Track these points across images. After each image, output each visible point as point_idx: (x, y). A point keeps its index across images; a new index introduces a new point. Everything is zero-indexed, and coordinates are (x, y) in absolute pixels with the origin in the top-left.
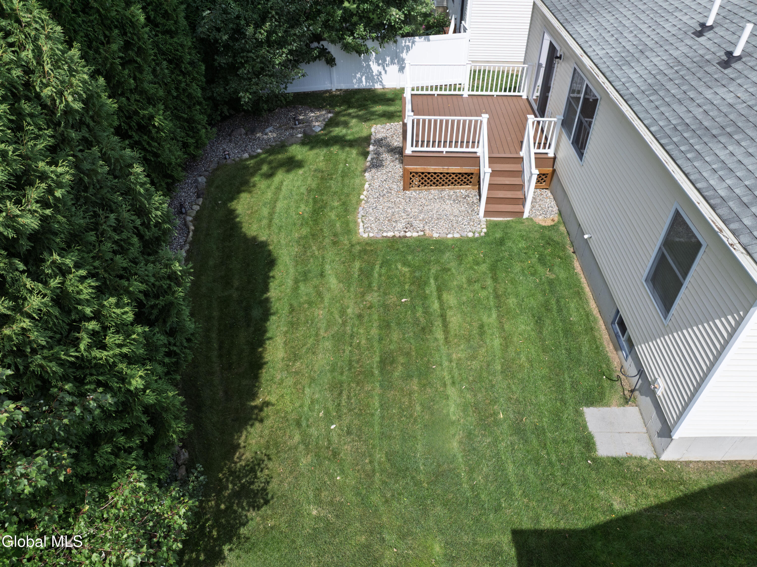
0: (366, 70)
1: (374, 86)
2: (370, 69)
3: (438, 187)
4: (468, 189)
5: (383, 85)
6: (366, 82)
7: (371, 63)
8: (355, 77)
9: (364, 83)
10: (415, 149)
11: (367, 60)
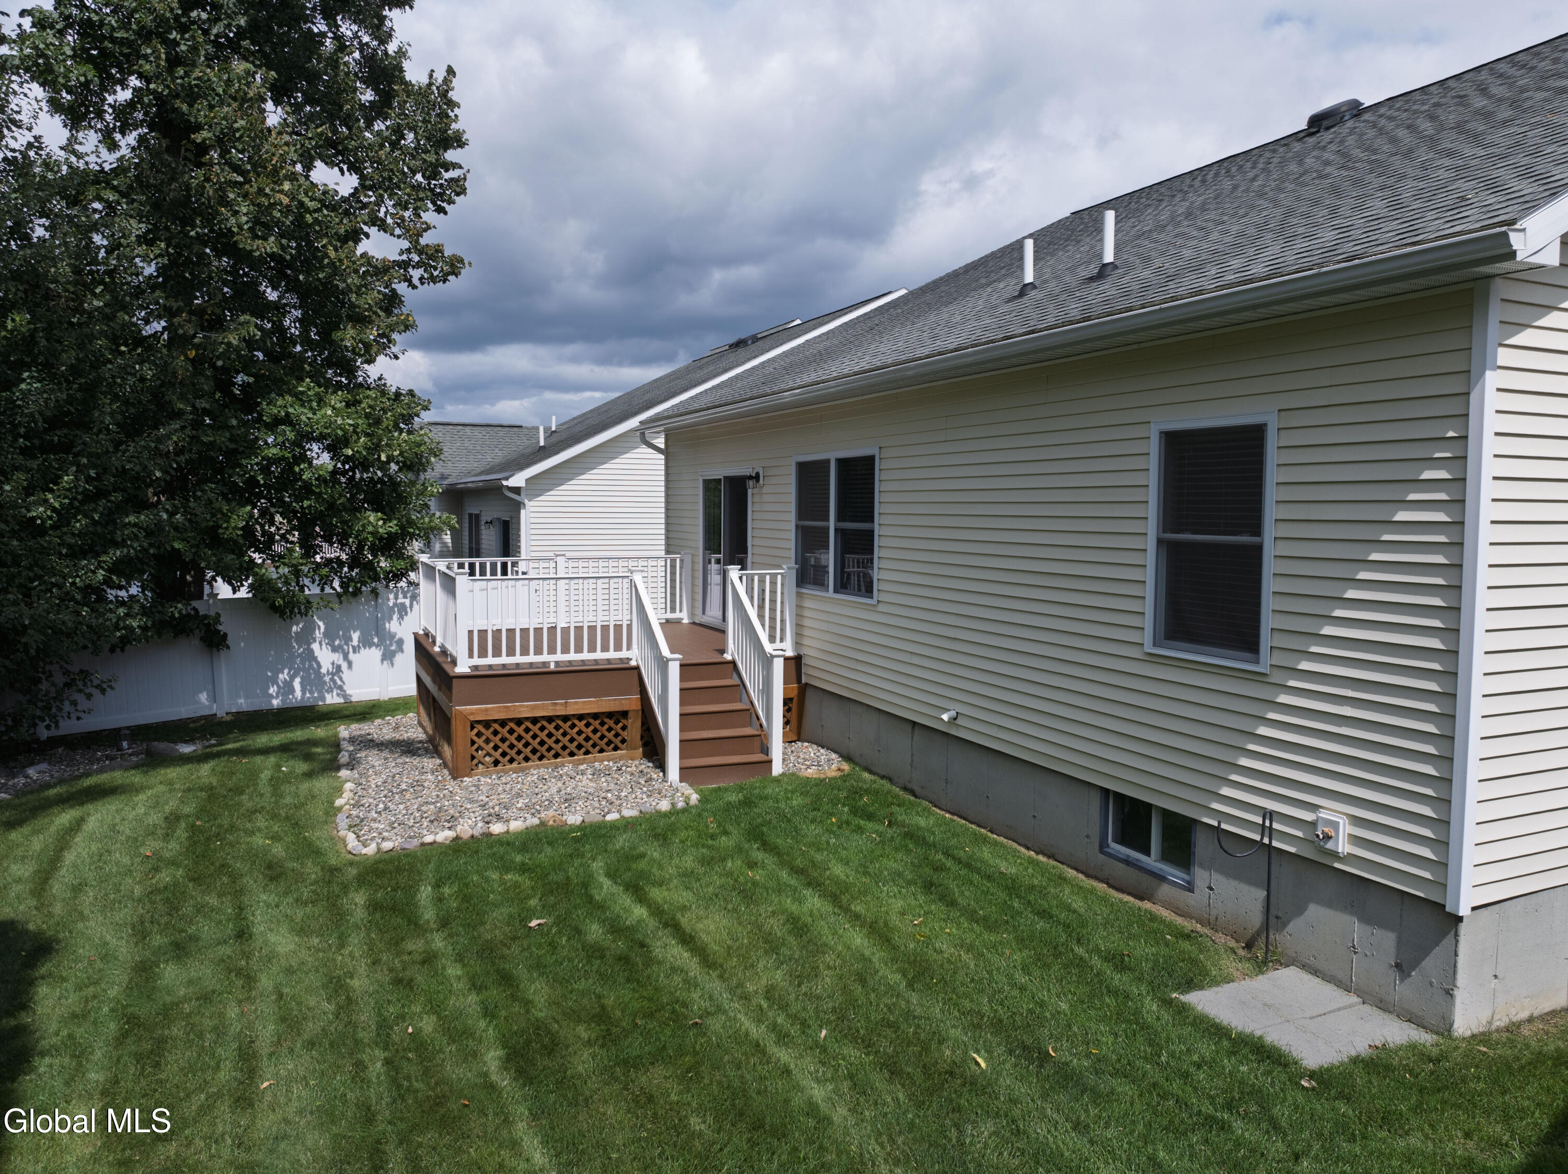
0: (303, 662)
1: (324, 699)
2: (315, 659)
3: (545, 761)
4: (621, 758)
5: (345, 696)
6: (303, 691)
7: (315, 646)
8: (274, 681)
9: (298, 693)
10: (477, 661)
11: (306, 637)
